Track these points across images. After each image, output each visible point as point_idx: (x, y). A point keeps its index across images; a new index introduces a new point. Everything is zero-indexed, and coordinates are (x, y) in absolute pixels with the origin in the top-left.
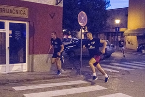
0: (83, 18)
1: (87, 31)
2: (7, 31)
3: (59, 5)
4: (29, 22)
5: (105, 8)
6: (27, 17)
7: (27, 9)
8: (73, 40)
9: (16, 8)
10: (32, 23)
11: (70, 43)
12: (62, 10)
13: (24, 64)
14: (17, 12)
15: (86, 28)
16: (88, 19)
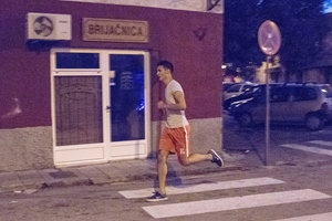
0: (270, 36)
1: (278, 65)
2: (105, 72)
3: (214, 11)
4: (150, 50)
5: (322, 9)
6: (146, 41)
7: (146, 22)
8: (246, 86)
9: (123, 24)
10: (156, 54)
11: (240, 93)
12: (222, 21)
13: (141, 141)
14: (125, 31)
15: (277, 58)
16: (282, 37)
